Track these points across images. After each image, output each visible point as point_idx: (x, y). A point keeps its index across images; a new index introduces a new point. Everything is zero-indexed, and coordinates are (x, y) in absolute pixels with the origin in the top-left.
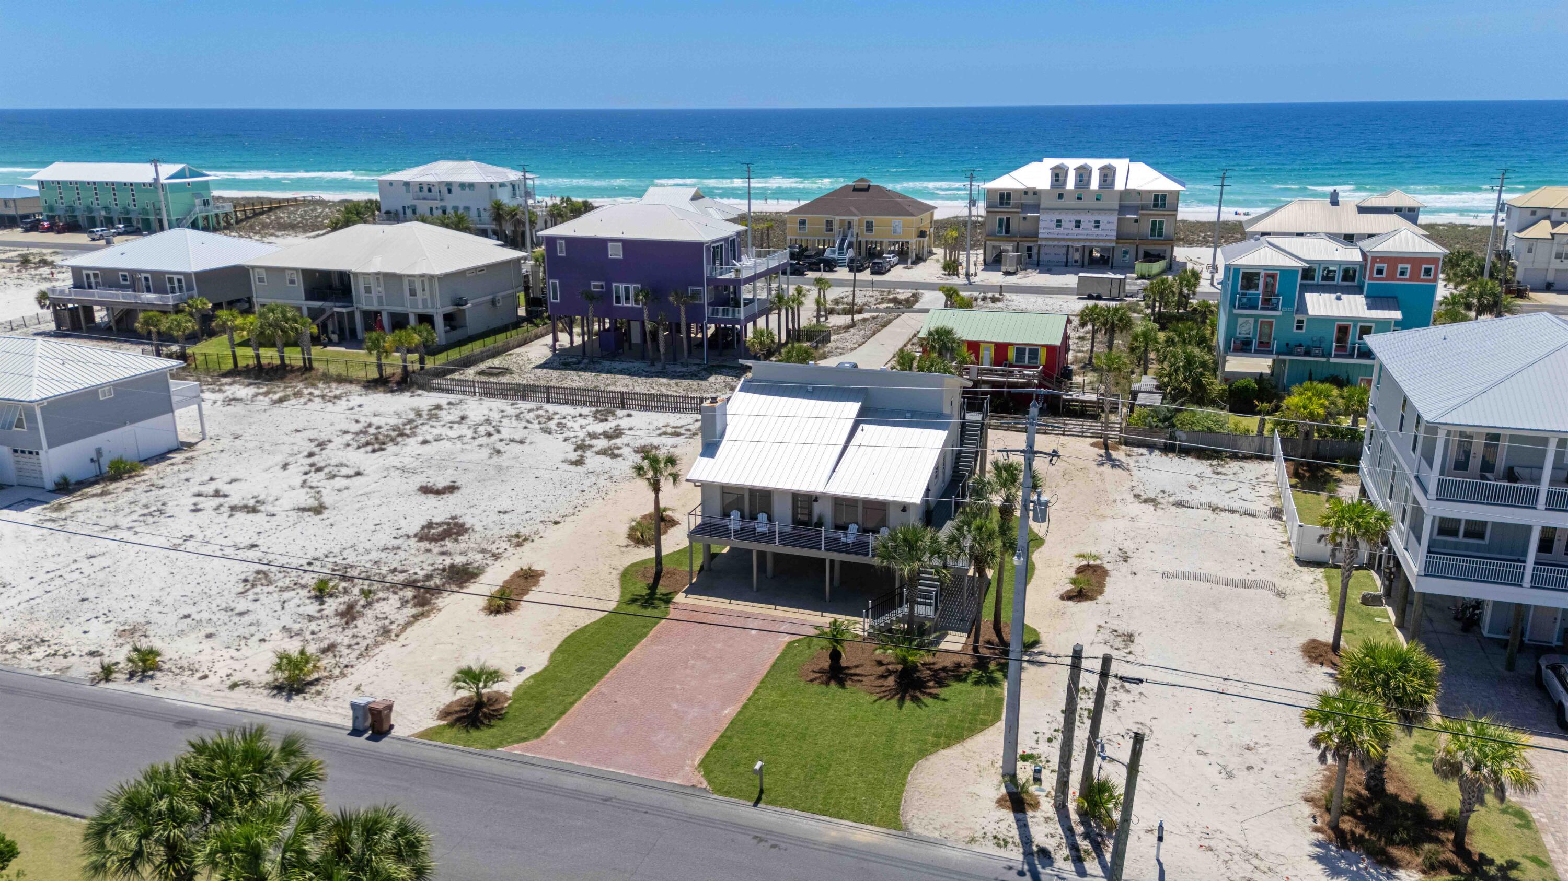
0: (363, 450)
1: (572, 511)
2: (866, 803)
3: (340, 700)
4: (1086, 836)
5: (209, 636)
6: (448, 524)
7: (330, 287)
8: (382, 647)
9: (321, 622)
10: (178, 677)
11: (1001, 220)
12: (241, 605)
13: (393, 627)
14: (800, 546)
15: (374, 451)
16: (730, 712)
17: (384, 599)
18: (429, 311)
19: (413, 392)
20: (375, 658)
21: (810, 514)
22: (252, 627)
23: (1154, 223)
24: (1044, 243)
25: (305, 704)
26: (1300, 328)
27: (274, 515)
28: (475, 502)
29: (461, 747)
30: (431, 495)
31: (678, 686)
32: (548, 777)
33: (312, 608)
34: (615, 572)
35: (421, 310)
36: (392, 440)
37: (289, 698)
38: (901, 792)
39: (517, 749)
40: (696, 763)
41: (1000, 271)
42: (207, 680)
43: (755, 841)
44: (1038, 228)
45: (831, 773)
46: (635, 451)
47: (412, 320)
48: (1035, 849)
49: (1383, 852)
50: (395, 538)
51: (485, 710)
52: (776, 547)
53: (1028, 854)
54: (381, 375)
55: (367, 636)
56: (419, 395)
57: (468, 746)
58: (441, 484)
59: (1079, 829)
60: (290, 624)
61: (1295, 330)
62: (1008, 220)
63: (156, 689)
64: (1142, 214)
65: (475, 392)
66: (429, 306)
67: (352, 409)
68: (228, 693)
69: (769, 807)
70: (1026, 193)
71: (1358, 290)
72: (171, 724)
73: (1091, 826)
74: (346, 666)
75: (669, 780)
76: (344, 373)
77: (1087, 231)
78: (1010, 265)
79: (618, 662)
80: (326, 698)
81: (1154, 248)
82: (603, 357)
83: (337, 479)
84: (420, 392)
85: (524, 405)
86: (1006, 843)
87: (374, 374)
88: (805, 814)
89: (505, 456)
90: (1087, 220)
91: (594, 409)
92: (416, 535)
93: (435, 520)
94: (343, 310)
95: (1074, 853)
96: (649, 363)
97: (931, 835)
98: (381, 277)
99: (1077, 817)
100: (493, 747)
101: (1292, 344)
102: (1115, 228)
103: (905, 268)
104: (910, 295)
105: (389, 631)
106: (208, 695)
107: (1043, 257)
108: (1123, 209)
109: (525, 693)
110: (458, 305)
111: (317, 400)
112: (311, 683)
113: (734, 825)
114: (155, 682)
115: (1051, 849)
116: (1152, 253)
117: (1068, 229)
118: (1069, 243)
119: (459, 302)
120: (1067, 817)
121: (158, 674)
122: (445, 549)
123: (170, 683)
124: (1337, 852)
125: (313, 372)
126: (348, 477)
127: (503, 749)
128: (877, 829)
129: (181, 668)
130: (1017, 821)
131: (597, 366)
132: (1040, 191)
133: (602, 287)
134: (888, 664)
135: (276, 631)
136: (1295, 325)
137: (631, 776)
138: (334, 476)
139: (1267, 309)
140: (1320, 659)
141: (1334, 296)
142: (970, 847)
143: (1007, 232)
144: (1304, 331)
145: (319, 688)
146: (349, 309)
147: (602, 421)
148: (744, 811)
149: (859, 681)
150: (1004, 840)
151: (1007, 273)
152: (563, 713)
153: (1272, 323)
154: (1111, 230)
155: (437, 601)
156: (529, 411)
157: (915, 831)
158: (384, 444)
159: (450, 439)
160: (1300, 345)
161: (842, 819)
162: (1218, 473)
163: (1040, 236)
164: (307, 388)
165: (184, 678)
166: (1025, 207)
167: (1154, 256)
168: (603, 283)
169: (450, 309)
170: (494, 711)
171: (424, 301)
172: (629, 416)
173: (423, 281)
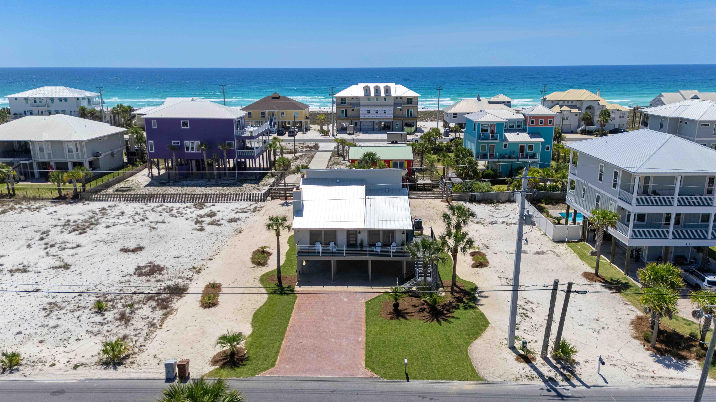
0: (73, 234)
1: (215, 253)
2: (459, 371)
3: (148, 364)
4: (564, 368)
5: (41, 342)
6: (150, 266)
7: (14, 150)
8: (155, 333)
9: (109, 325)
10: (35, 367)
11: (343, 111)
12: (52, 322)
13: (155, 321)
14: (356, 256)
15: (80, 234)
16: (362, 338)
17: (140, 308)
18: (80, 160)
19: (83, 202)
20: (155, 339)
21: (356, 240)
22: (66, 334)
23: (408, 111)
24: (363, 120)
25: (128, 370)
26: (505, 147)
27: (39, 272)
28: (158, 254)
29: (235, 378)
30: (129, 253)
31: (327, 330)
32: (295, 385)
33: (98, 318)
34: (256, 280)
35: (75, 160)
36: (88, 227)
37: (115, 369)
38: (471, 363)
39: (267, 374)
40: (364, 366)
41: (346, 133)
42: (56, 366)
43: (421, 398)
44: (360, 114)
45: (433, 360)
46: (228, 222)
47: (70, 165)
48: (547, 378)
49: (679, 354)
50: (123, 276)
51: (236, 357)
52: (344, 258)
53: (545, 381)
54: (60, 195)
55: (143, 328)
56: (88, 204)
57: (239, 377)
58: (132, 247)
59: (559, 366)
60: (90, 329)
61: (503, 148)
62: (346, 111)
63: (25, 376)
64: (403, 107)
65: (120, 200)
66: (80, 157)
67: (51, 213)
68: (73, 371)
69: (415, 381)
70: (353, 98)
71: (524, 130)
72: (49, 394)
73: (563, 364)
74: (141, 346)
75: (357, 377)
76: (37, 195)
77: (381, 115)
78: (351, 131)
79: (288, 323)
80: (139, 365)
81: (409, 122)
82: (180, 179)
83: (67, 250)
84: (88, 202)
85: (153, 205)
86: (533, 378)
87: (56, 194)
88: (434, 381)
89: (159, 230)
90: (381, 110)
91: (193, 204)
92: (135, 274)
93: (142, 264)
94: (27, 162)
95: (564, 377)
96: (207, 180)
97: (497, 380)
98: (49, 143)
99: (555, 361)
100: (253, 375)
101: (502, 154)
102: (393, 113)
103: (303, 133)
104: (314, 144)
105: (155, 324)
106: (62, 374)
107: (363, 127)
108: (395, 105)
109: (251, 345)
110: (96, 156)
111: (27, 211)
112: (124, 358)
113: (405, 392)
114: (21, 372)
115: (554, 377)
116: (408, 123)
117: (373, 114)
118: (374, 120)
119: (97, 155)
120: (550, 361)
121: (21, 368)
122: (157, 279)
123: (31, 371)
124: (661, 357)
125: (16, 196)
126: (73, 248)
127: (259, 376)
128: (472, 382)
129: (34, 362)
130: (531, 367)
131: (180, 183)
132: (360, 97)
133: (178, 143)
134: (418, 306)
135: (83, 334)
136: (503, 146)
137: (336, 378)
138: (64, 249)
139: (493, 140)
140: (594, 280)
141: (516, 133)
142: (517, 383)
143: (346, 116)
144: (507, 148)
145: (131, 360)
146: (30, 161)
147: (201, 209)
148: (403, 385)
149: (412, 315)
150: (531, 377)
151: (350, 134)
152: (278, 352)
153: (494, 146)
154: (391, 114)
155: (173, 305)
156: (157, 207)
157: (489, 379)
158: (84, 229)
159: (121, 224)
160: (506, 155)
161: (453, 380)
162: (497, 209)
163: (361, 117)
164: (16, 205)
165: (40, 367)
166: (353, 105)
167: (409, 125)
168: (179, 141)
169: (92, 158)
170: (241, 356)
171: (78, 155)
172: (214, 205)
173: (76, 144)
